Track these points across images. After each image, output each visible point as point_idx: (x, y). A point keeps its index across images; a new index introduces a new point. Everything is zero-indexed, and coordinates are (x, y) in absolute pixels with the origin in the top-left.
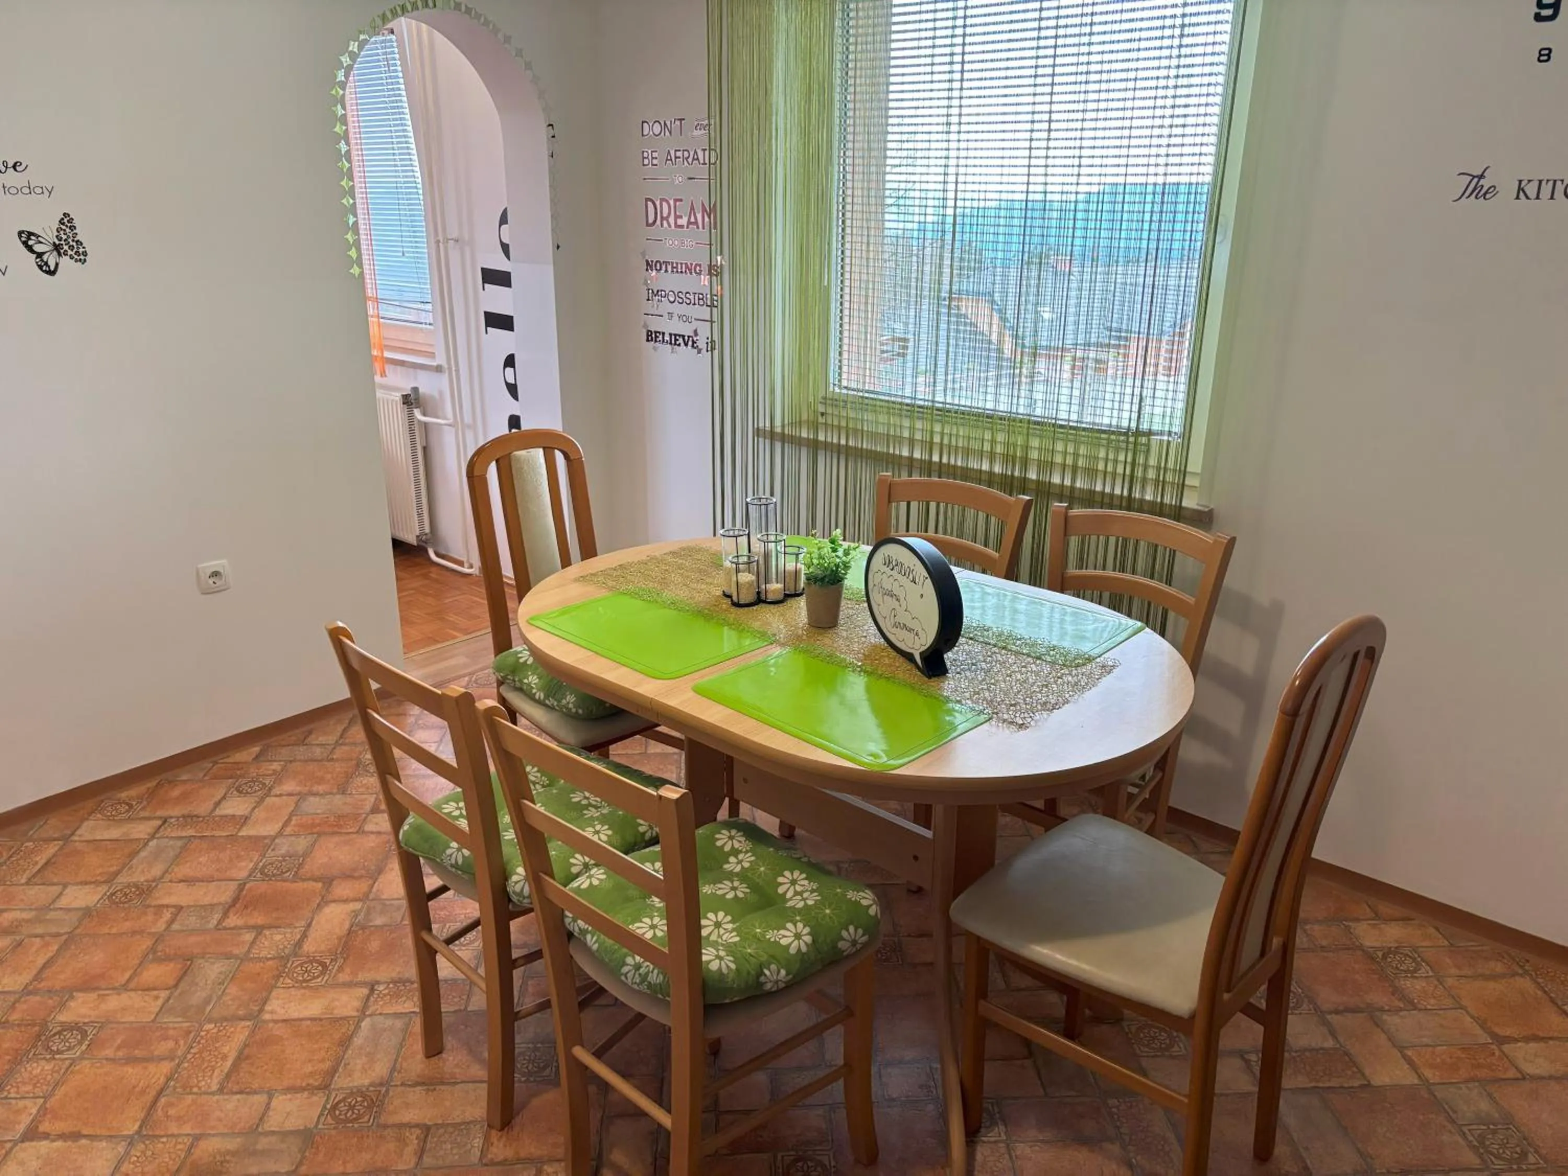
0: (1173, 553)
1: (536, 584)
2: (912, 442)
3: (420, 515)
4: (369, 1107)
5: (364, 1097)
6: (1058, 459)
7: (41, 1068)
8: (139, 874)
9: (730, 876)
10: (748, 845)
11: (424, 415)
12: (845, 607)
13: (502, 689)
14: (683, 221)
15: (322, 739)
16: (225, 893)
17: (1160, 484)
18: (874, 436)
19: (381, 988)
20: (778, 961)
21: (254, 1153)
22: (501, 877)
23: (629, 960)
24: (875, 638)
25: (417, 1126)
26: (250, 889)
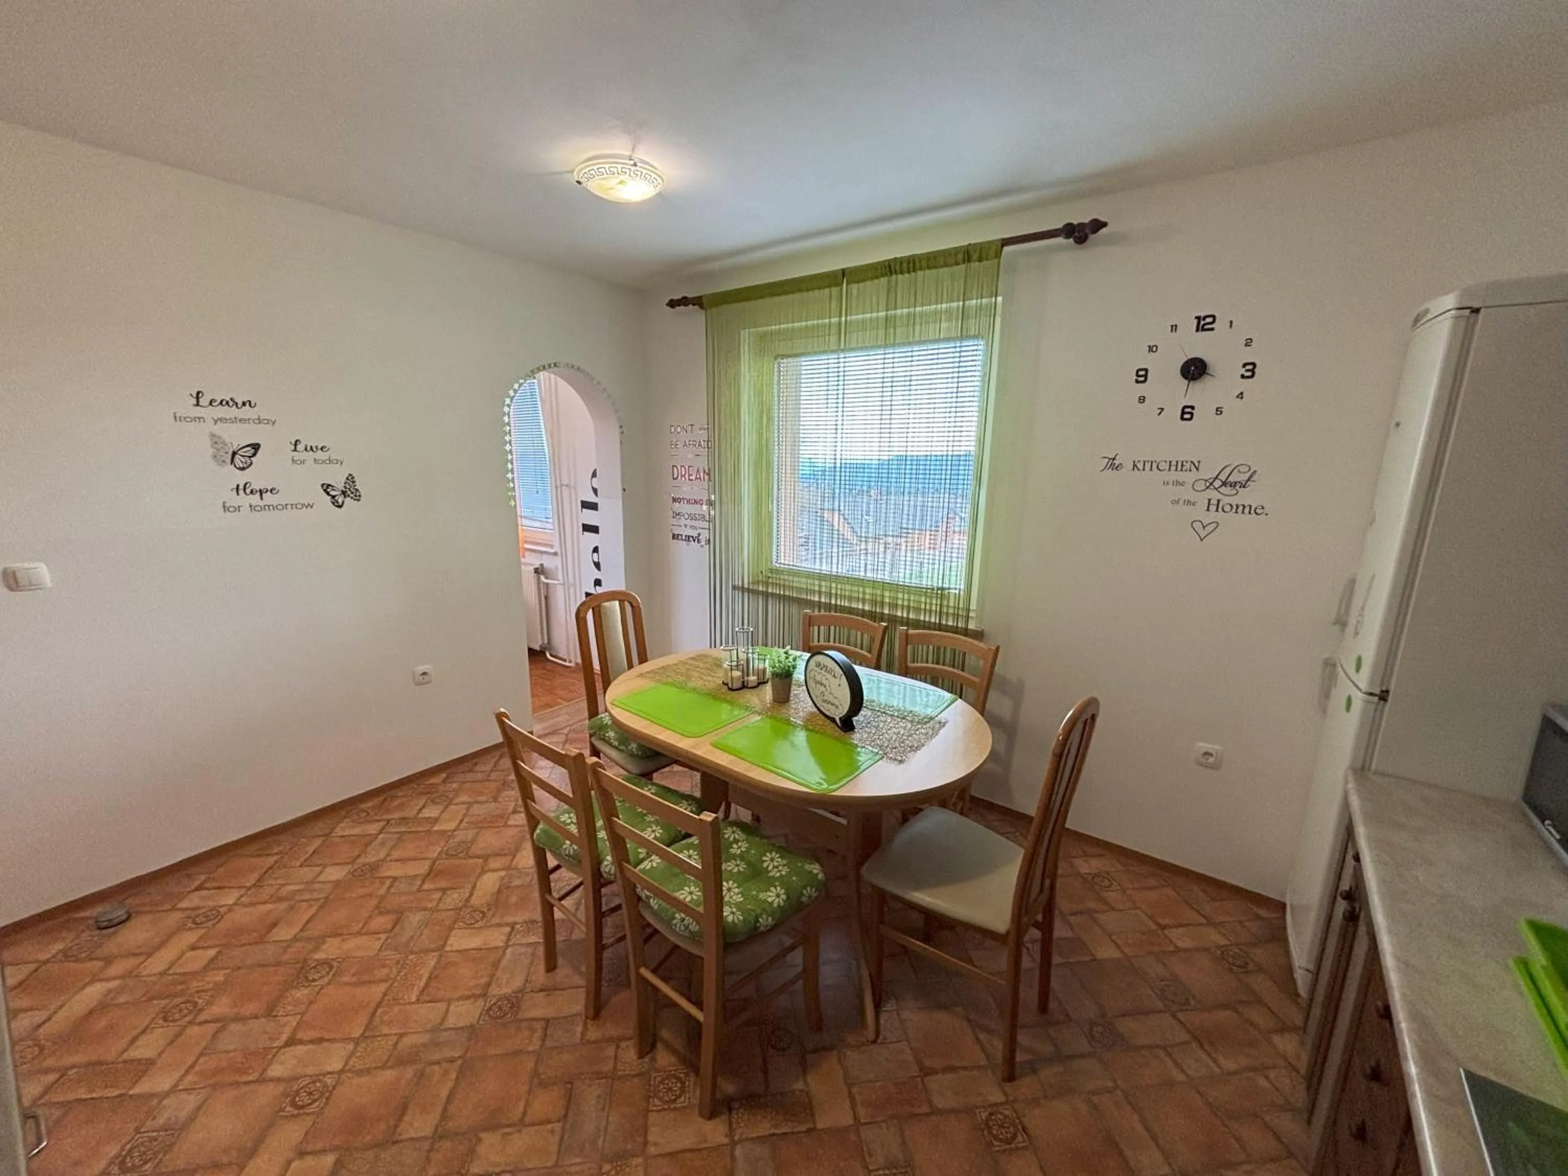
0: (964, 654)
1: (614, 679)
2: (820, 593)
3: (542, 633)
4: (512, 1007)
5: (508, 1000)
6: (900, 602)
7: (301, 993)
8: (371, 858)
9: (734, 857)
10: (743, 836)
11: (546, 578)
12: (795, 690)
13: (593, 739)
14: (693, 477)
15: (483, 768)
16: (422, 868)
17: (956, 616)
18: (800, 590)
19: (518, 926)
20: (767, 913)
21: (437, 1044)
22: (597, 862)
23: (677, 915)
24: (811, 708)
25: (542, 1019)
26: (439, 864)
